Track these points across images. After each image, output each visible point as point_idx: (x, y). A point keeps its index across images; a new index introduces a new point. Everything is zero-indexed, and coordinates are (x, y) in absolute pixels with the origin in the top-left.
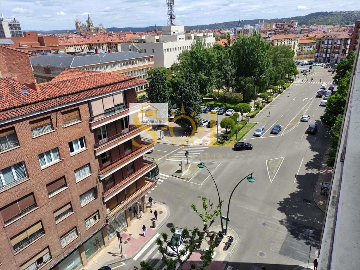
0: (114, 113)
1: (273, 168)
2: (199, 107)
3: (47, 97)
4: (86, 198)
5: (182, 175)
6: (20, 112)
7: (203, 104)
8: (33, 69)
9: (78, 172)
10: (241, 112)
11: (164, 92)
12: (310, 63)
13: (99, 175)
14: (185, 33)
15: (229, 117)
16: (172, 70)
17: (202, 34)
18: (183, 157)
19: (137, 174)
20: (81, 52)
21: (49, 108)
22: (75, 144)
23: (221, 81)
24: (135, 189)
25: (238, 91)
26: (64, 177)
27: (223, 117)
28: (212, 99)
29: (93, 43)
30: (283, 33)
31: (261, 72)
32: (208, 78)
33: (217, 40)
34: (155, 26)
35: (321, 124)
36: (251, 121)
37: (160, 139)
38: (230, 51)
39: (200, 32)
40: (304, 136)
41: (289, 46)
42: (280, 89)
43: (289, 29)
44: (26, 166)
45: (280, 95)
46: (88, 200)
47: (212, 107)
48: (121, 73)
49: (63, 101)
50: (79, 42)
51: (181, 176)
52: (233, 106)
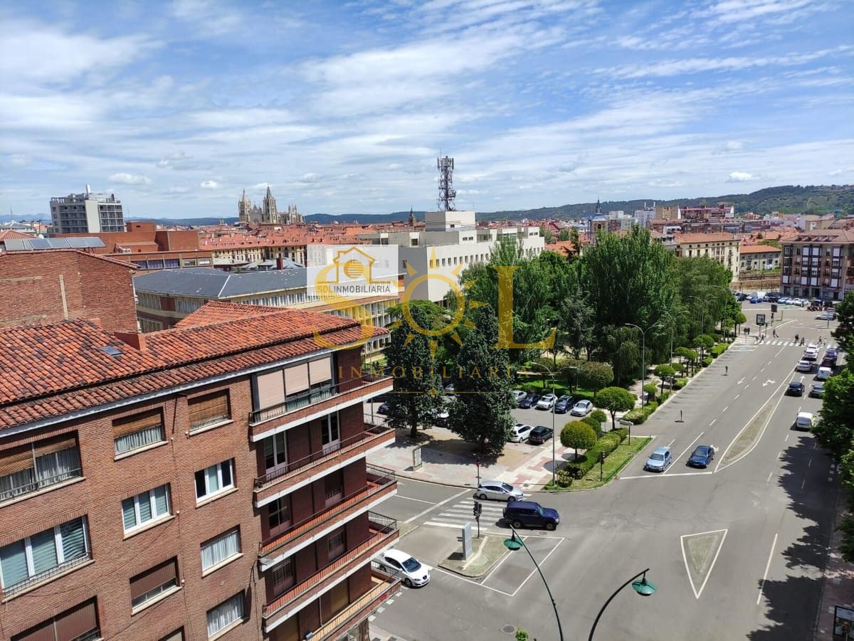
0: (307, 402)
1: (699, 559)
2: (507, 393)
3: (160, 364)
4: (222, 618)
5: (465, 567)
6: (95, 398)
7: (519, 387)
8: (136, 300)
9: (210, 547)
10: (611, 410)
11: (426, 356)
12: (772, 299)
13: (259, 557)
14: (477, 228)
15: (582, 421)
16: (445, 305)
17: (513, 231)
18: (467, 516)
19: (352, 560)
20: (245, 264)
21: (162, 389)
22: (210, 477)
23: (560, 334)
24: (345, 601)
25: (601, 358)
26: (174, 559)
27: (565, 420)
28: (540, 374)
29: (273, 245)
30: (703, 229)
31: (656, 316)
32: (530, 327)
33: (548, 241)
34: (411, 212)
35: (815, 446)
36: (637, 433)
37: (411, 469)
38: (579, 268)
39: (510, 225)
40: (773, 476)
41: (718, 258)
42: (703, 355)
43: (714, 221)
44: (91, 527)
45: (703, 370)
46: (226, 623)
47: (539, 394)
48: (330, 310)
49: (194, 372)
50: (243, 243)
51: (461, 568)
52: (591, 394)
